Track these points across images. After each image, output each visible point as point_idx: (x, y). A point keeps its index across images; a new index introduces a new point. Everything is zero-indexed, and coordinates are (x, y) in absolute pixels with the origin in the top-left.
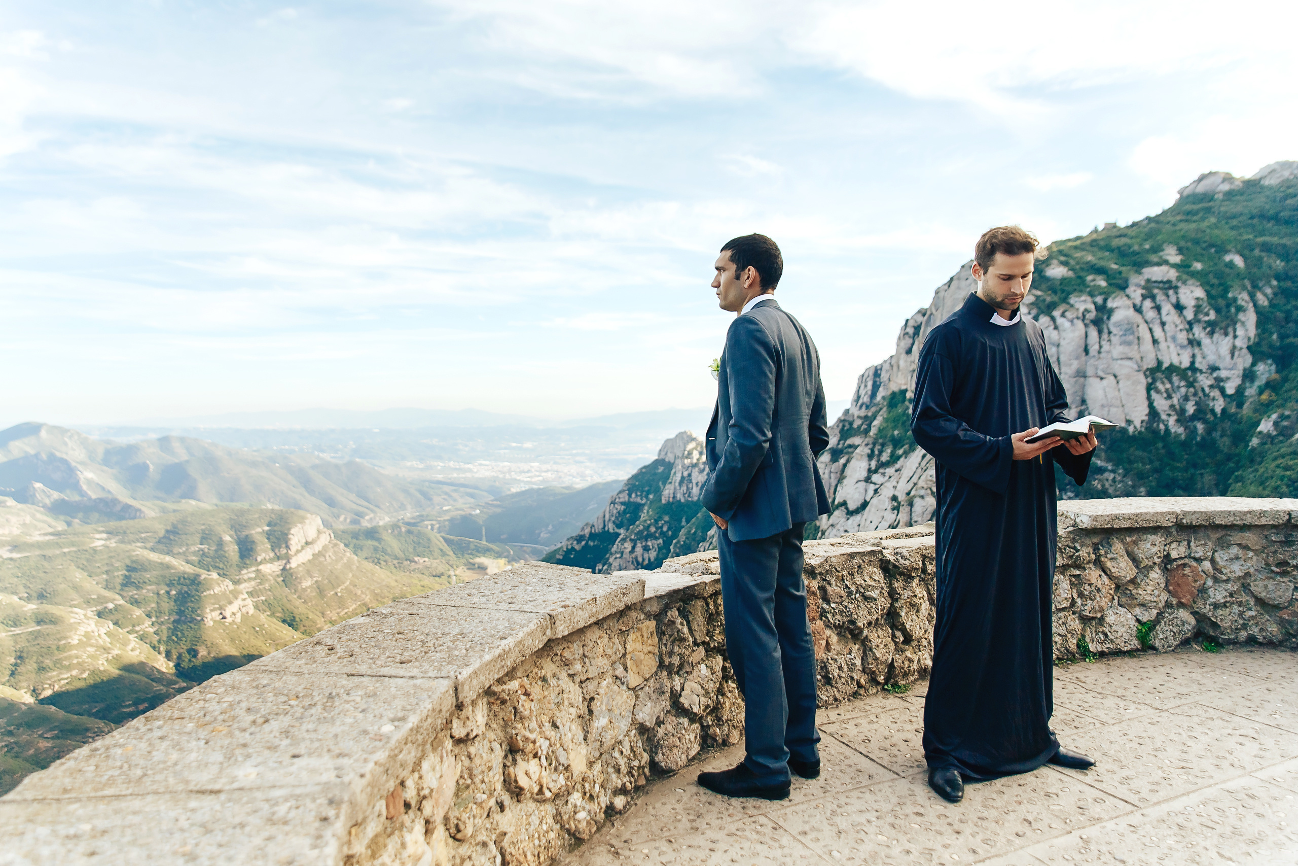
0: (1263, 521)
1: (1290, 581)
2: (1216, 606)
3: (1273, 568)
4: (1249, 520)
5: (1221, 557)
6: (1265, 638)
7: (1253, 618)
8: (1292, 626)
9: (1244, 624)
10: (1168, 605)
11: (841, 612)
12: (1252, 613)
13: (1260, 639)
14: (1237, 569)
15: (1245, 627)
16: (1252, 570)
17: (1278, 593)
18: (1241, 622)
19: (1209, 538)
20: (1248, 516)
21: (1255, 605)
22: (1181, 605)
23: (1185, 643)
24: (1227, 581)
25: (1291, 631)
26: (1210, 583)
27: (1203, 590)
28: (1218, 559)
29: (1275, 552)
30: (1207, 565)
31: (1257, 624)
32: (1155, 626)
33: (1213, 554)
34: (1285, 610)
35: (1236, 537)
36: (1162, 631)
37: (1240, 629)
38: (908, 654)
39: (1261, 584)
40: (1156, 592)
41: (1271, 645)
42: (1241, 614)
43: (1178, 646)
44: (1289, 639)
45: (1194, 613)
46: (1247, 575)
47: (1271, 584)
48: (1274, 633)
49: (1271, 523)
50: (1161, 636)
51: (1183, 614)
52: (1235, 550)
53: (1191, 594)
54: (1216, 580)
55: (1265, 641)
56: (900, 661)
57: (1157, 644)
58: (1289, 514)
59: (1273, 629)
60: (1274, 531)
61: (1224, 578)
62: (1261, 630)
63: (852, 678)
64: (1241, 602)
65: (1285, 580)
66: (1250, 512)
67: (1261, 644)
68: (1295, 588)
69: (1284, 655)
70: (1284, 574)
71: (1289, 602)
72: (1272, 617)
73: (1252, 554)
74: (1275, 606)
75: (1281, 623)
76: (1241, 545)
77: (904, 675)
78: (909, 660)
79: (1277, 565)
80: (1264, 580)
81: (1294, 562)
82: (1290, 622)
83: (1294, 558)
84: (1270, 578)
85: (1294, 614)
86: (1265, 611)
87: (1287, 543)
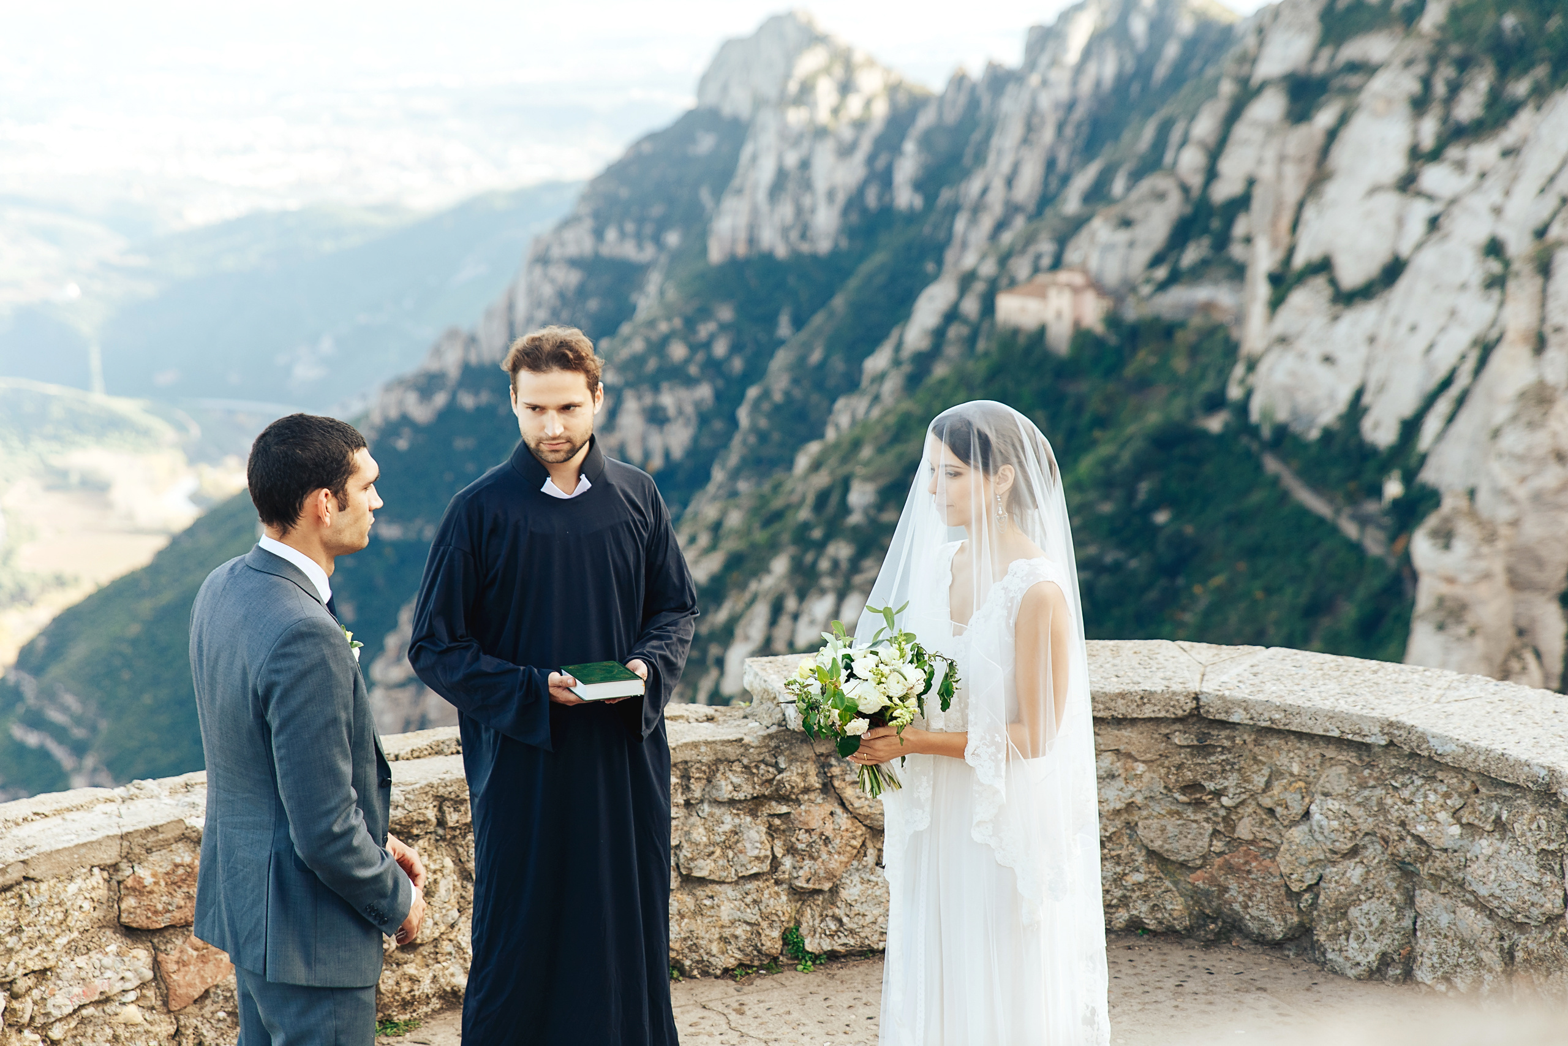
0: (1148, 712)
1: (1207, 820)
3: (1177, 795)
6: (1160, 923)
7: (1140, 885)
8: (1210, 902)
9: (1124, 896)
12: (1139, 877)
13: (1152, 924)
16: (1139, 799)
17: (1186, 842)
18: (1118, 893)
20: (1120, 701)
21: (1147, 862)
25: (1207, 911)
29: (1180, 767)
31: (1146, 898)
34: (1199, 872)
37: (1117, 906)
38: (411, 969)
39: (1155, 823)
41: (1169, 934)
44: (1205, 925)
46: (1130, 806)
47: (1172, 825)
48: (1176, 914)
49: (1162, 714)
55: (1160, 929)
56: (391, 982)
58: (1196, 698)
59: (1176, 907)
60: (1177, 726)
62: (1153, 909)
64: (1119, 856)
65: (1200, 817)
66: (1122, 695)
67: (1154, 934)
68: (1215, 833)
69: (1178, 955)
70: (1198, 804)
71: (1204, 857)
72: (1176, 883)
73: (1140, 768)
74: (1183, 865)
75: (1195, 895)
76: (1117, 752)
77: (405, 1005)
78: (413, 980)
79: (1184, 790)
80: (1161, 816)
81: (1210, 786)
82: (1207, 894)
83: (1212, 777)
84: (1171, 813)
85: (1213, 880)
86: (1168, 874)
87: (1203, 749)
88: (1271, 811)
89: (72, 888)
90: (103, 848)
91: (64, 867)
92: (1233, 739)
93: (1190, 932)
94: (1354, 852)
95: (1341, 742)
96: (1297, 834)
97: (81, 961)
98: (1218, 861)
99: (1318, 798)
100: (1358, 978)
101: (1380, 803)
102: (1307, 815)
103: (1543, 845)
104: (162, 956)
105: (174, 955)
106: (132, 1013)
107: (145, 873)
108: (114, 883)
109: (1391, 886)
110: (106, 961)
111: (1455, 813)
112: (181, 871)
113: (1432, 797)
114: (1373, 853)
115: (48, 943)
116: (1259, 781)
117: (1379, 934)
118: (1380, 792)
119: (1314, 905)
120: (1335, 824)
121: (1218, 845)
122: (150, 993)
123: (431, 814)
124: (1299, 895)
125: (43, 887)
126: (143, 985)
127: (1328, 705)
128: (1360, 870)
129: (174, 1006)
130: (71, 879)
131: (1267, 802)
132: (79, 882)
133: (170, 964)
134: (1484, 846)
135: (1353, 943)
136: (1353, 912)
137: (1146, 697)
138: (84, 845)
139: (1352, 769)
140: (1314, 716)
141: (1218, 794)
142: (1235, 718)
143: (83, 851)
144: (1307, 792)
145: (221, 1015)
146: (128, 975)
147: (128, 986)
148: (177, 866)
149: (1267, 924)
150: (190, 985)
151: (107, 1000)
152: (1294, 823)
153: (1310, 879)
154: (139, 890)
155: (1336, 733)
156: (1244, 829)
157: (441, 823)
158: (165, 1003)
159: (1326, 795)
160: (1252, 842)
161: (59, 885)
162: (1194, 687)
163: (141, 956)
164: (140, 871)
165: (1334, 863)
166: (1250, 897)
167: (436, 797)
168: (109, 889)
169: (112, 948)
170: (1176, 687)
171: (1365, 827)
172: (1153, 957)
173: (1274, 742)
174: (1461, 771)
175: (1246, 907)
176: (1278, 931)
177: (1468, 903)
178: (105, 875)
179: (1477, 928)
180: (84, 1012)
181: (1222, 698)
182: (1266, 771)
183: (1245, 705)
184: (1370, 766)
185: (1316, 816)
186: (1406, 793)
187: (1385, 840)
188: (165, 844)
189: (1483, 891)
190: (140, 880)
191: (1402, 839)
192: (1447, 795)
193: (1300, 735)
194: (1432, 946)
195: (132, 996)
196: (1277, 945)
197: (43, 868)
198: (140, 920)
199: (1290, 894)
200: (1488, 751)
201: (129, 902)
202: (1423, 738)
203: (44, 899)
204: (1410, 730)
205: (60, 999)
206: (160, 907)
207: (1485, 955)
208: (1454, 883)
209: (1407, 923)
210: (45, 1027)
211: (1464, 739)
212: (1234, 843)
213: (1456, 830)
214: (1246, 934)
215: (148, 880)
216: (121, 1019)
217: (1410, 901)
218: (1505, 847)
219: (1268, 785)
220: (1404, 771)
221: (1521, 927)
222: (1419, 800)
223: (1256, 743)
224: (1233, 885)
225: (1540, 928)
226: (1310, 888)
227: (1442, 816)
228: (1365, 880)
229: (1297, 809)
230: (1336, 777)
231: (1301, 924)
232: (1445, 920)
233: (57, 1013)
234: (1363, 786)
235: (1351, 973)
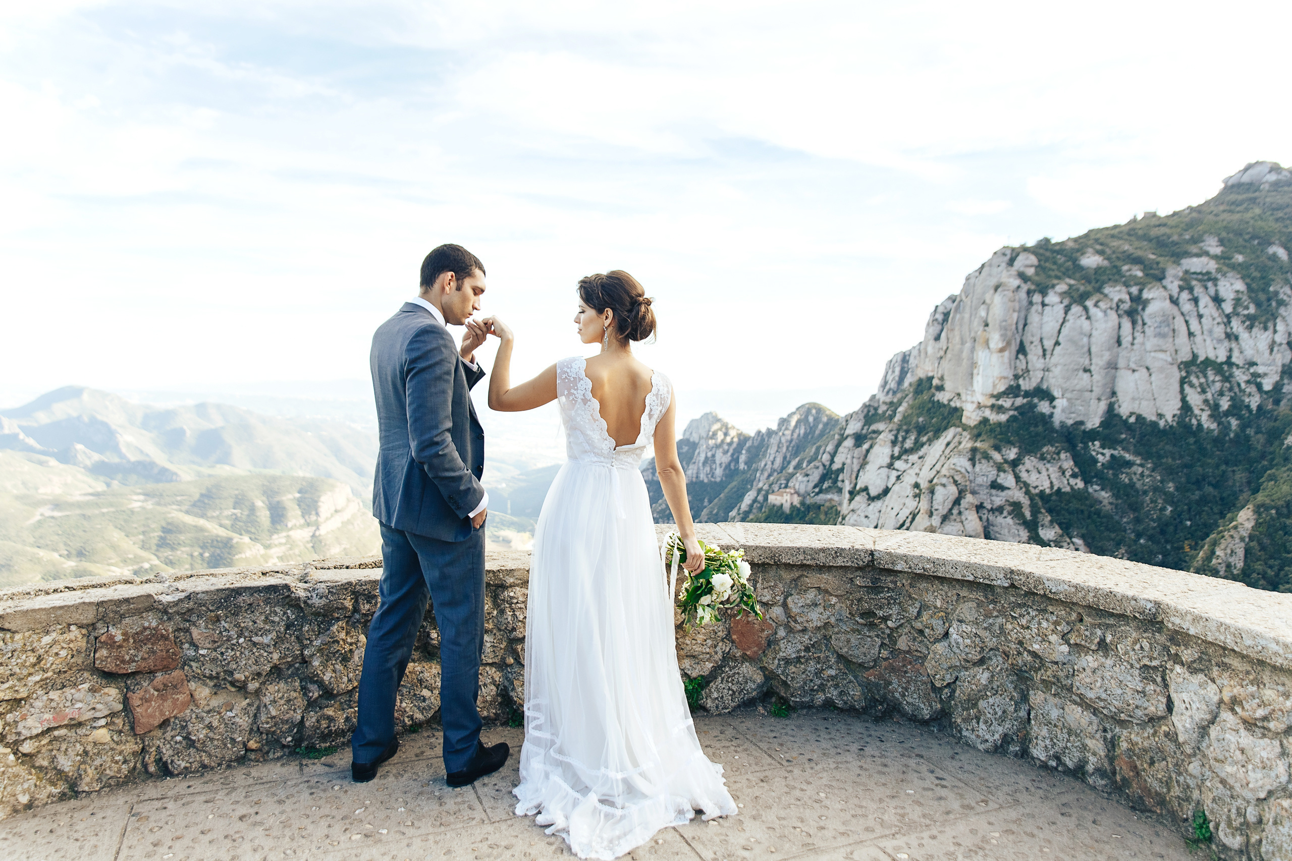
0: (840, 562)
1: (877, 636)
2: (787, 661)
3: (857, 619)
4: (822, 559)
5: (796, 603)
6: (846, 703)
7: (833, 678)
8: (878, 691)
9: (822, 684)
10: (727, 657)
11: (214, 660)
12: (832, 672)
13: (840, 703)
14: (816, 617)
15: (822, 688)
16: (832, 621)
17: (864, 650)
18: (818, 682)
19: (781, 579)
20: (822, 554)
21: (837, 662)
22: (745, 658)
23: (747, 706)
24: (804, 630)
25: (877, 697)
26: (782, 633)
27: (771, 642)
28: (790, 604)
29: (860, 600)
30: (777, 612)
31: (836, 686)
32: (708, 683)
33: (786, 598)
34: (871, 671)
35: (812, 579)
36: (718, 690)
37: (817, 691)
38: (330, 712)
39: (843, 637)
40: (709, 642)
41: (850, 712)
42: (818, 673)
43: (735, 709)
44: (875, 706)
45: (763, 669)
46: (827, 625)
47: (854, 639)
48: (856, 698)
49: (849, 564)
50: (715, 695)
51: (746, 669)
52: (811, 595)
53: (759, 645)
54: (790, 630)
55: (846, 707)
56: (314, 720)
57: (709, 704)
58: (872, 553)
59: (855, 692)
60: (859, 573)
61: (799, 627)
62: (841, 693)
63: (233, 740)
64: (819, 657)
65: (872, 634)
66: (823, 550)
67: (842, 710)
68: (883, 645)
69: (858, 727)
70: (872, 626)
71: (875, 661)
72: (856, 677)
73: (834, 600)
74: (861, 665)
75: (867, 686)
76: (819, 588)
77: (324, 737)
78: (330, 719)
79: (862, 615)
80: (846, 632)
81: (880, 613)
82: (877, 685)
83: (881, 608)
84: (853, 631)
85: (881, 676)
86: (851, 671)
87: (875, 589)
88: (921, 632)
89: (47, 639)
90: (80, 612)
91: (40, 623)
92: (895, 583)
93: (865, 710)
94: (982, 662)
95: (973, 585)
96: (940, 647)
97: (54, 695)
98: (884, 664)
99: (955, 624)
100: (987, 751)
101: (1001, 627)
102: (946, 635)
103: (1146, 661)
104: (130, 694)
105: (140, 694)
106: (102, 735)
107: (117, 634)
108: (92, 638)
109: (1011, 687)
110: (77, 696)
111: (1064, 637)
112: (148, 632)
113: (1044, 624)
114: (997, 662)
115: (20, 680)
116: (913, 611)
117: (1002, 720)
118: (1001, 620)
119: (952, 696)
120: (968, 641)
121: (885, 653)
122: (119, 721)
123: (349, 604)
124: (940, 690)
125: (18, 637)
126: (113, 715)
127: (964, 559)
128: (986, 675)
129: (139, 731)
130: (48, 633)
131: (918, 625)
132: (54, 635)
133: (135, 699)
134: (1089, 661)
135: (982, 726)
136: (982, 704)
137: (839, 552)
138: (61, 608)
139: (979, 605)
140: (955, 565)
141: (885, 619)
142: (898, 568)
143: (60, 612)
144: (946, 619)
145: (179, 738)
146: (99, 706)
147: (98, 715)
148: (145, 629)
149: (918, 708)
150: (150, 716)
151: (80, 724)
152: (937, 640)
153: (949, 679)
154: (111, 644)
155: (971, 578)
156: (903, 643)
157: (356, 610)
158: (132, 728)
159: (961, 621)
160: (908, 652)
161: (35, 636)
162: (870, 546)
163: (112, 694)
164: (113, 631)
165: (967, 669)
166: (906, 689)
167: (353, 593)
168: (88, 642)
169: (86, 686)
170: (857, 546)
171: (990, 645)
172: (842, 726)
173: (923, 585)
174: (1069, 605)
175: (903, 696)
176: (926, 713)
177: (1075, 703)
178: (84, 631)
179: (1084, 722)
180: (56, 733)
181: (890, 554)
182: (917, 605)
183: (905, 558)
184: (994, 602)
185: (954, 635)
186: (1024, 622)
187: (1006, 655)
188: (139, 612)
189: (1091, 695)
190: (112, 637)
191: (1019, 653)
192: (1056, 623)
193: (942, 580)
194: (1044, 732)
195: (103, 722)
196: (925, 723)
197: (19, 622)
198: (110, 667)
199: (934, 688)
200: (1096, 590)
201: (104, 652)
202: (1039, 581)
203: (18, 645)
204: (1028, 575)
205: (30, 722)
206: (127, 658)
207: (1090, 743)
208: (1063, 687)
209: (1023, 714)
210: (17, 743)
211: (1075, 581)
212: (895, 652)
213: (1065, 648)
214: (904, 714)
215: (119, 638)
216: (90, 739)
217: (1025, 698)
218: (1109, 662)
219: (919, 613)
220: (1020, 606)
221: (1122, 723)
222: (1034, 626)
223: (911, 586)
224: (895, 681)
225: (1143, 725)
226: (949, 685)
227: (1053, 638)
228: (991, 681)
229: (940, 631)
230: (967, 610)
231: (943, 710)
232: (1055, 714)
233: (26, 733)
234: (988, 616)
235: (981, 747)
